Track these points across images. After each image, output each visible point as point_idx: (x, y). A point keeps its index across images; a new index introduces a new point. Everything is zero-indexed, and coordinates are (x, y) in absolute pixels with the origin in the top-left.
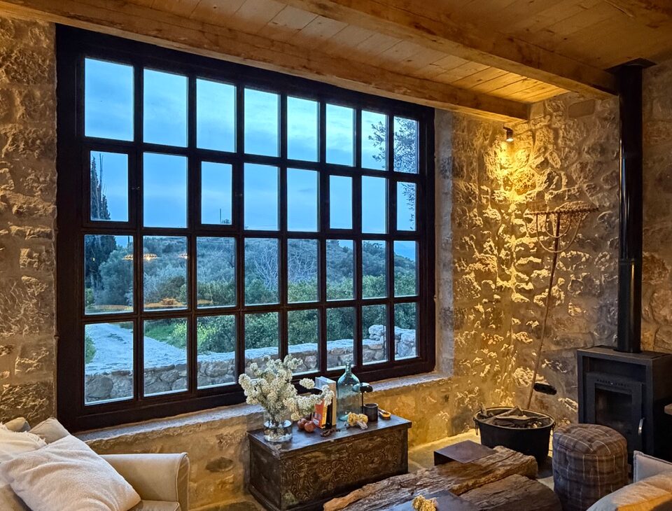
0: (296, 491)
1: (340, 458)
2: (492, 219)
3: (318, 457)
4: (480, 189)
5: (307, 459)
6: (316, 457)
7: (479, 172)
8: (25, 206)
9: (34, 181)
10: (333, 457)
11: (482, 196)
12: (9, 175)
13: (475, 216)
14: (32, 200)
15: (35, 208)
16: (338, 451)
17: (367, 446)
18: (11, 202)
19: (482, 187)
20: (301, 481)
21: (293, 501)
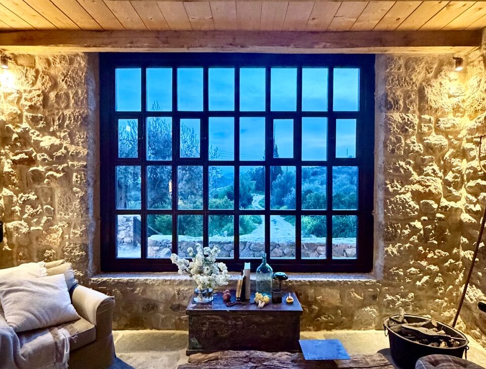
0: (200, 339)
1: (235, 324)
2: (435, 144)
3: (218, 319)
4: (420, 118)
5: (209, 319)
6: (215, 319)
7: (420, 103)
8: (74, 152)
9: (79, 138)
10: (230, 322)
11: (422, 124)
12: (68, 136)
13: (414, 143)
14: (78, 148)
15: (79, 152)
16: (234, 319)
17: (260, 321)
18: (69, 150)
19: (423, 116)
20: (204, 333)
21: (197, 345)
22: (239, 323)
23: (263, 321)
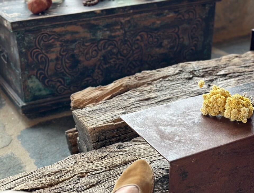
0: (45, 78)
1: (110, 37)
3: (77, 33)
5: (60, 35)
6: (73, 33)
10: (100, 35)
16: (108, 26)
17: (154, 23)
20: (52, 65)
21: (40, 90)
22: (118, 33)
23: (158, 22)
